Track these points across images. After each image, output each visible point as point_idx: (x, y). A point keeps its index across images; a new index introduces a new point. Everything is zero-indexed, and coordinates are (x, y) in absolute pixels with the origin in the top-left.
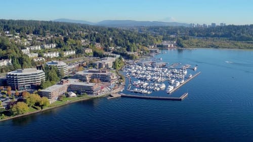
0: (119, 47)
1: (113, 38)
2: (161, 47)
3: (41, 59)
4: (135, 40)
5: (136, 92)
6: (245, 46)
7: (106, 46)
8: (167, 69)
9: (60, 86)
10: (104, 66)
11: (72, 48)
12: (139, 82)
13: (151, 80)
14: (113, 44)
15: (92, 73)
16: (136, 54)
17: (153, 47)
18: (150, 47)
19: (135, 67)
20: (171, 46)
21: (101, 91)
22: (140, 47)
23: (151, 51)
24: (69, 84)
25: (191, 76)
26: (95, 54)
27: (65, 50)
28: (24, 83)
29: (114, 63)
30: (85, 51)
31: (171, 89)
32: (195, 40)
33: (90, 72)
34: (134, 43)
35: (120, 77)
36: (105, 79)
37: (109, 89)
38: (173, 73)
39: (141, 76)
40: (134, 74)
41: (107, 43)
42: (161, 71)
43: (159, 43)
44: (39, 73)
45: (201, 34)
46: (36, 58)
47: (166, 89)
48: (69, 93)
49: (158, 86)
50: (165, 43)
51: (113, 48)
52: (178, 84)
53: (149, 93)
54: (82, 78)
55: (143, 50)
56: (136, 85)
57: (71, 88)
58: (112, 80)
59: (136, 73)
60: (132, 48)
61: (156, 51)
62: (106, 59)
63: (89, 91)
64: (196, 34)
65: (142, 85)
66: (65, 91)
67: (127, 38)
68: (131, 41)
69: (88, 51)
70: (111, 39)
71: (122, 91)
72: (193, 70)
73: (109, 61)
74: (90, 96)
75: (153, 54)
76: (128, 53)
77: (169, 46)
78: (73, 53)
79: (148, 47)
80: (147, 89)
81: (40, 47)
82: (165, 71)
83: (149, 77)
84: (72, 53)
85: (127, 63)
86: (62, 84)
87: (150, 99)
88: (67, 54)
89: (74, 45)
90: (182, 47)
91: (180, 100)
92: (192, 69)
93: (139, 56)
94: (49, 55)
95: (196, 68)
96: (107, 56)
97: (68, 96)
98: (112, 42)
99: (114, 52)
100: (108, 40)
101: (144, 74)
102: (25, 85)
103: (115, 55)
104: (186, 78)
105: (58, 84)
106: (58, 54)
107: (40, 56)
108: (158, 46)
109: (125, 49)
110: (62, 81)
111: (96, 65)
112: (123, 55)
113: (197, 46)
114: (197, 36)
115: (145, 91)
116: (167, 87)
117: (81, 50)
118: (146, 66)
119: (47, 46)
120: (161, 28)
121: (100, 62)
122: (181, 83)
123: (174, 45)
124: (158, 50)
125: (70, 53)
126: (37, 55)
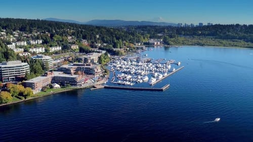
0: (105, 44)
1: (100, 36)
2: (148, 45)
3: (26, 54)
4: (122, 37)
5: (119, 84)
6: (230, 44)
7: (93, 42)
8: (151, 64)
9: (45, 78)
10: (89, 61)
11: (58, 44)
12: (123, 75)
13: (135, 74)
14: (100, 41)
15: (76, 67)
16: (122, 51)
17: (140, 44)
18: (137, 44)
19: (120, 62)
20: (157, 43)
21: (85, 82)
22: (127, 44)
23: (138, 48)
24: (53, 76)
25: (174, 70)
26: (82, 50)
27: (51, 46)
28: (9, 75)
29: (100, 58)
30: (71, 47)
31: (154, 81)
32: (181, 39)
33: (74, 65)
34: (120, 40)
35: (104, 71)
36: (89, 72)
37: (93, 81)
38: (157, 67)
39: (125, 70)
40: (119, 68)
41: (93, 40)
42: (145, 66)
43: (146, 41)
44: (24, 66)
45: (188, 33)
46: (21, 52)
47: (149, 81)
48: (52, 85)
49: (141, 78)
50: (152, 41)
51: (100, 45)
52: (161, 77)
53: (132, 84)
54: (67, 71)
55: (130, 47)
56: (120, 78)
57: (55, 80)
58: (96, 73)
59: (121, 67)
60: (119, 45)
61: (142, 48)
62: (92, 55)
63: (73, 82)
64: (183, 33)
65: (126, 78)
66: (49, 82)
67: (114, 36)
68: (118, 39)
69: (74, 47)
70: (98, 36)
71: (105, 83)
72: (177, 64)
73: (95, 56)
74: (73, 87)
75: (139, 51)
76: (115, 49)
77: (155, 44)
79: (135, 45)
80: (130, 81)
81: (25, 43)
82: (149, 66)
83: (133, 71)
84: (58, 48)
85: (113, 58)
86: (46, 76)
87: (132, 89)
88: (53, 49)
89: (60, 41)
90: (169, 44)
91: (162, 90)
92: (175, 64)
93: (125, 52)
94: (34, 50)
95: (180, 63)
96: (93, 52)
97: (51, 87)
98: (98, 39)
99: (100, 48)
100: (95, 37)
101: (128, 68)
102: (10, 77)
103: (100, 51)
104: (169, 71)
105: (43, 76)
107: (25, 51)
108: (145, 44)
109: (111, 46)
110: (47, 73)
111: (81, 59)
112: (109, 51)
113: (183, 44)
114: (184, 35)
115: (128, 83)
116: (150, 79)
117: (67, 46)
118: (131, 61)
119: (32, 42)
120: (148, 28)
121: (86, 57)
122: (163, 76)
123: (160, 43)
124: (144, 47)
125: (56, 49)
126: (23, 50)
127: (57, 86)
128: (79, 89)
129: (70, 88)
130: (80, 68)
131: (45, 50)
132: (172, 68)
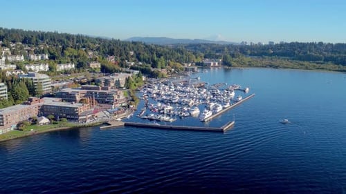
0: (140, 63)
1: (135, 52)
2: (201, 65)
3: (18, 72)
4: (166, 54)
5: (151, 120)
7: (122, 60)
8: (205, 90)
9: (27, 106)
10: (112, 84)
11: (71, 60)
12: (159, 104)
13: (180, 103)
14: (133, 59)
15: (85, 91)
16: (164, 72)
17: (190, 65)
18: (186, 64)
19: (159, 86)
20: (214, 64)
22: (172, 63)
23: (187, 70)
24: (41, 104)
25: (240, 99)
27: (60, 63)
29: (127, 80)
30: (89, 65)
31: (208, 115)
32: (247, 59)
33: (83, 88)
34: (162, 57)
35: (131, 98)
36: (105, 100)
37: (108, 113)
38: (214, 95)
39: (164, 97)
40: (155, 95)
41: (124, 57)
42: (196, 92)
43: (199, 60)
45: (256, 52)
46: (11, 70)
47: (200, 114)
49: (188, 111)
50: (207, 61)
51: (132, 64)
52: (220, 108)
53: (171, 120)
54: (69, 98)
55: (176, 68)
56: (154, 109)
57: (44, 111)
58: (116, 100)
59: (158, 94)
60: (159, 63)
61: (193, 70)
62: (117, 75)
63: (72, 115)
64: (249, 52)
65: (163, 109)
67: (155, 53)
68: (159, 56)
69: (94, 65)
70: (132, 53)
71: (129, 117)
72: (244, 91)
73: (121, 77)
74: (72, 124)
75: (189, 73)
76: (152, 70)
77: (212, 64)
78: (71, 66)
79: (183, 65)
80: (168, 115)
81: (22, 58)
82: (202, 93)
83: (177, 99)
85: (149, 82)
86: (30, 104)
87: (171, 129)
88: (62, 67)
89: (75, 57)
90: (230, 66)
92: (242, 90)
93: (168, 74)
94: (32, 67)
95: (248, 89)
96: (120, 72)
97: (34, 122)
98: (132, 56)
99: (133, 68)
100: (127, 54)
101: (169, 95)
103: (132, 70)
104: (234, 101)
105: (25, 104)
106: (47, 66)
107: (18, 68)
108: (197, 64)
109: (149, 65)
110: (31, 100)
111: (99, 81)
112: (144, 72)
113: (250, 65)
114: (250, 55)
115: (166, 118)
116: (202, 111)
117: (82, 63)
118: (175, 86)
119: (33, 57)
120: (203, 46)
121: (107, 78)
122: (224, 108)
123: (219, 64)
124: (196, 68)
125: (66, 67)
126: (14, 67)
127: (45, 120)
128: (80, 127)
129: (67, 125)
130: (91, 93)
131: (49, 67)
132: (237, 96)
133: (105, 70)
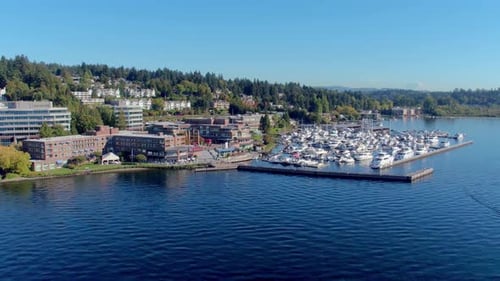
2: (388, 114)
5: (285, 164)
7: (265, 101)
11: (187, 97)
14: (283, 102)
16: (327, 117)
17: (370, 112)
18: (363, 111)
20: (409, 112)
22: (341, 109)
23: (364, 116)
24: (113, 135)
25: (448, 145)
27: (170, 100)
29: (264, 120)
30: (212, 105)
34: (325, 97)
35: (263, 142)
43: (385, 107)
48: (104, 156)
49: (353, 156)
50: (397, 108)
53: (321, 165)
55: (346, 114)
56: (296, 153)
58: (235, 139)
60: (321, 106)
61: (374, 117)
62: (249, 115)
65: (310, 153)
69: (220, 105)
70: (281, 95)
72: (456, 138)
73: (254, 118)
77: (405, 112)
78: (186, 105)
79: (359, 111)
80: (316, 159)
84: (183, 105)
85: (300, 127)
87: (316, 175)
88: (171, 106)
89: (194, 94)
90: (434, 114)
91: (408, 179)
92: (450, 138)
93: (332, 120)
95: (461, 136)
98: (281, 99)
99: (277, 110)
103: (275, 112)
104: (434, 148)
106: (149, 103)
107: (106, 102)
109: (305, 109)
110: (98, 129)
114: (469, 103)
115: (311, 163)
117: (203, 101)
119: (134, 93)
121: (233, 117)
122: (416, 154)
123: (416, 112)
124: (378, 115)
125: (178, 105)
126: (103, 100)
127: (112, 157)
131: (152, 105)
132: (442, 145)
133: (234, 110)
